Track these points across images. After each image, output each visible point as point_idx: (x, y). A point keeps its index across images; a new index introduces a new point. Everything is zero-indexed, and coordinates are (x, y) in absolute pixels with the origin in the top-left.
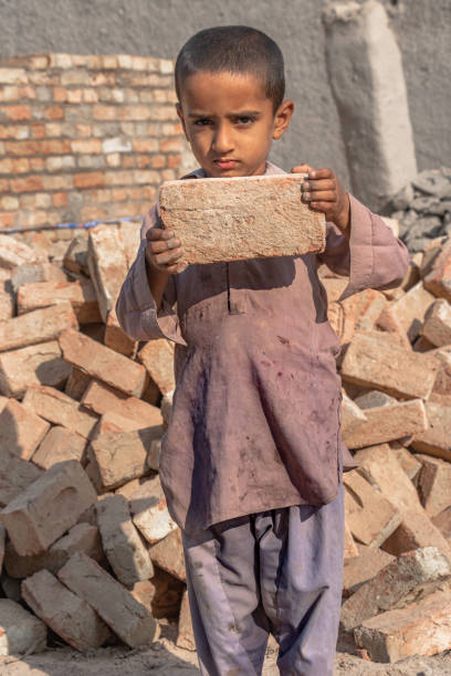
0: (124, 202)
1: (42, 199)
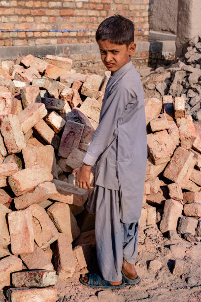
0: (81, 23)
1: (44, 19)
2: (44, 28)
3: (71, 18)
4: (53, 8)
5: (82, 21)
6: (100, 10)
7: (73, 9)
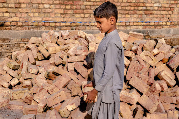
2: (135, 20)
3: (151, 15)
4: (141, 10)
5: (157, 16)
6: (168, 11)
7: (152, 10)
